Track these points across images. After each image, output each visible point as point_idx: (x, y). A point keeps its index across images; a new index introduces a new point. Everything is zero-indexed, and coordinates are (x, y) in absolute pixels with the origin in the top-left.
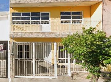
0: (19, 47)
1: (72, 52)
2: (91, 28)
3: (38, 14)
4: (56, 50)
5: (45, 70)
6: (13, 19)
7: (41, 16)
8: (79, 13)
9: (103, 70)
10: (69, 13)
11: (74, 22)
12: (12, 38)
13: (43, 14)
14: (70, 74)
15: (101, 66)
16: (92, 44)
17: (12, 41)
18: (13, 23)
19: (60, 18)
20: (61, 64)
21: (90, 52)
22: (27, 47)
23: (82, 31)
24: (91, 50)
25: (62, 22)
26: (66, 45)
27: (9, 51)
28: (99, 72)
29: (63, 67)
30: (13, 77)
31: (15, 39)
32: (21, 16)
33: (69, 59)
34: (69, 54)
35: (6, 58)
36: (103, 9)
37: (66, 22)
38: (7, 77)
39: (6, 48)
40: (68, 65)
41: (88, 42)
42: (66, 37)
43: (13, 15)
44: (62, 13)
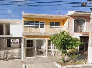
0: (28, 41)
1: (55, 43)
2: (63, 31)
3: (38, 22)
4: (47, 42)
5: (41, 53)
6: (25, 24)
7: (40, 24)
8: (58, 23)
9: (67, 52)
10: (53, 23)
11: (56, 28)
12: (24, 36)
13: (41, 22)
14: (53, 55)
15: (67, 50)
16: (64, 39)
17: (24, 37)
18: (25, 27)
19: (49, 25)
20: (49, 50)
22: (32, 41)
23: (59, 32)
24: (63, 42)
25: (50, 27)
26: (52, 40)
27: (22, 43)
28: (66, 53)
29: (50, 51)
30: (24, 58)
31: (25, 36)
32: (29, 23)
33: (53, 47)
34: (53, 44)
35: (21, 47)
36: (69, 22)
37: (52, 27)
38: (21, 58)
39: (20, 42)
40: (53, 50)
41: (62, 38)
42: (52, 35)
43: (24, 22)
44: (50, 23)
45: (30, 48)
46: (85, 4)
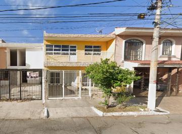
0: (52, 74)
1: (92, 78)
2: (107, 59)
3: (67, 46)
4: (80, 77)
5: (72, 92)
6: (47, 50)
7: (69, 48)
8: (98, 47)
9: (113, 91)
10: (91, 47)
11: (94, 54)
12: (46, 67)
13: (71, 47)
14: (90, 95)
15: (112, 88)
16: (107, 72)
17: (46, 69)
18: (47, 54)
19: (84, 51)
20: (84, 87)
21: (105, 78)
22: (58, 74)
23: (100, 61)
24: (106, 76)
25: (86, 54)
26: (88, 72)
27: (43, 77)
28: (111, 92)
29: (86, 89)
30: (47, 99)
31: (48, 67)
32: (54, 48)
33: (90, 83)
34: (90, 80)
35: (41, 83)
36: (116, 45)
37: (89, 54)
38: (41, 99)
39: (41, 75)
40: (89, 88)
41: (105, 70)
42: (89, 65)
43: (47, 47)
44: (86, 47)
45: (55, 84)
46: (144, 16)
